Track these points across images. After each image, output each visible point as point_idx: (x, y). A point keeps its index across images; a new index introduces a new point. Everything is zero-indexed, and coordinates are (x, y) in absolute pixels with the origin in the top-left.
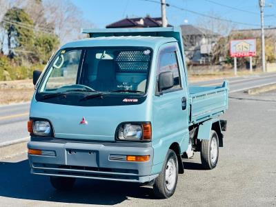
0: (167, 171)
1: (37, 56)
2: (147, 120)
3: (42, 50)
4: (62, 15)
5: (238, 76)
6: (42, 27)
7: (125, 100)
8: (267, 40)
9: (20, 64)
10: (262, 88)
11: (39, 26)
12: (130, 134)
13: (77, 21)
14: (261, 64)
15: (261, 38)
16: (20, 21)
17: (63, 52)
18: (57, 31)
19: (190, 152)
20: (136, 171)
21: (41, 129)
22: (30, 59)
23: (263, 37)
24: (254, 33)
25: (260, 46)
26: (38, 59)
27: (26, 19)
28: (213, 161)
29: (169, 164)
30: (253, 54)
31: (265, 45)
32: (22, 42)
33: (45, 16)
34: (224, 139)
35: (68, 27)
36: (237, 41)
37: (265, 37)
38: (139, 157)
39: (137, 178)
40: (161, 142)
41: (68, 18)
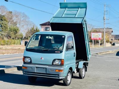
0: (68, 77)
1: (10, 36)
2: (63, 58)
3: (13, 33)
4: (20, 19)
5: (94, 48)
6: (12, 23)
7: (56, 52)
8: (106, 33)
9: (3, 39)
10: (103, 52)
11: (11, 23)
12: (57, 63)
13: (27, 22)
14: (104, 43)
15: (104, 32)
16: (2, 20)
17: (35, 35)
18: (18, 25)
19: (76, 71)
20: (59, 75)
21: (27, 60)
22: (7, 37)
23: (105, 32)
24: (101, 30)
25: (103, 36)
26: (10, 37)
27: (5, 20)
28: (83, 76)
29: (69, 74)
30: (101, 39)
31: (106, 35)
32: (3, 30)
33: (13, 19)
34: (87, 69)
35: (23, 24)
36: (94, 33)
37: (106, 32)
38: (60, 70)
39: (59, 77)
40: (67, 66)
41: (23, 20)
